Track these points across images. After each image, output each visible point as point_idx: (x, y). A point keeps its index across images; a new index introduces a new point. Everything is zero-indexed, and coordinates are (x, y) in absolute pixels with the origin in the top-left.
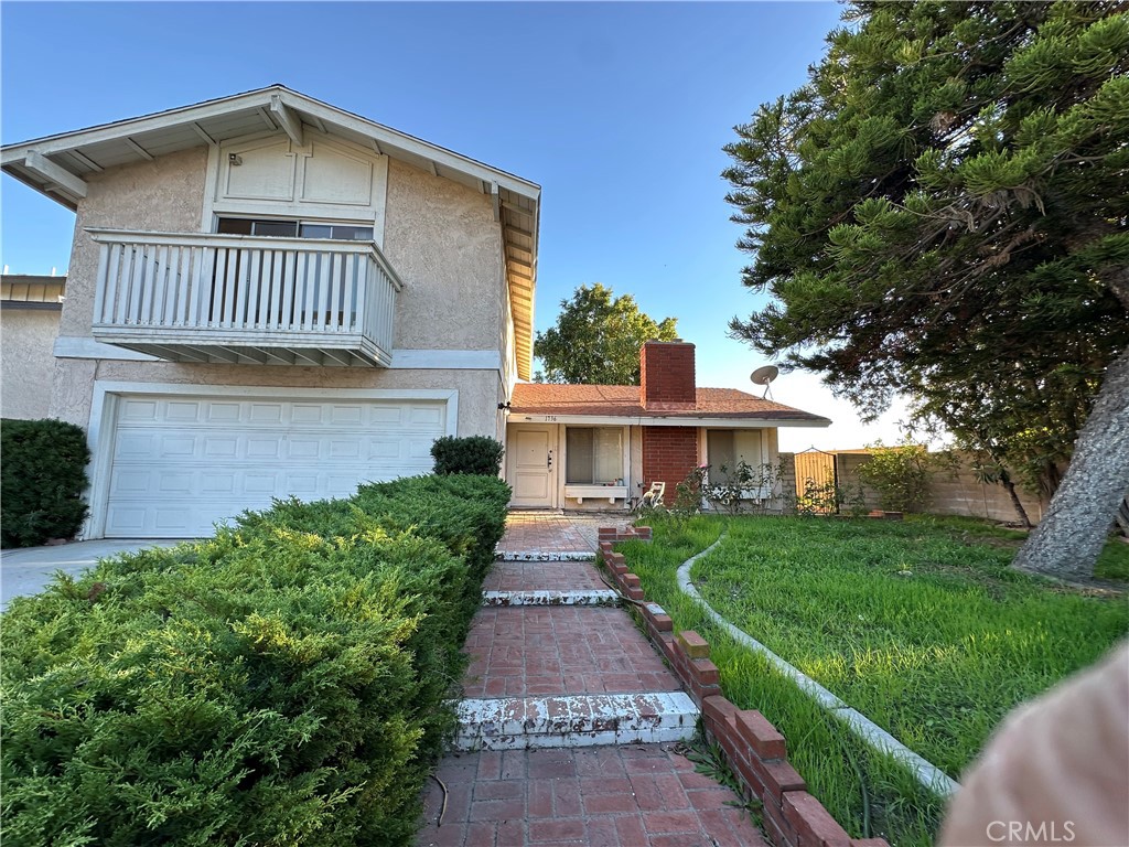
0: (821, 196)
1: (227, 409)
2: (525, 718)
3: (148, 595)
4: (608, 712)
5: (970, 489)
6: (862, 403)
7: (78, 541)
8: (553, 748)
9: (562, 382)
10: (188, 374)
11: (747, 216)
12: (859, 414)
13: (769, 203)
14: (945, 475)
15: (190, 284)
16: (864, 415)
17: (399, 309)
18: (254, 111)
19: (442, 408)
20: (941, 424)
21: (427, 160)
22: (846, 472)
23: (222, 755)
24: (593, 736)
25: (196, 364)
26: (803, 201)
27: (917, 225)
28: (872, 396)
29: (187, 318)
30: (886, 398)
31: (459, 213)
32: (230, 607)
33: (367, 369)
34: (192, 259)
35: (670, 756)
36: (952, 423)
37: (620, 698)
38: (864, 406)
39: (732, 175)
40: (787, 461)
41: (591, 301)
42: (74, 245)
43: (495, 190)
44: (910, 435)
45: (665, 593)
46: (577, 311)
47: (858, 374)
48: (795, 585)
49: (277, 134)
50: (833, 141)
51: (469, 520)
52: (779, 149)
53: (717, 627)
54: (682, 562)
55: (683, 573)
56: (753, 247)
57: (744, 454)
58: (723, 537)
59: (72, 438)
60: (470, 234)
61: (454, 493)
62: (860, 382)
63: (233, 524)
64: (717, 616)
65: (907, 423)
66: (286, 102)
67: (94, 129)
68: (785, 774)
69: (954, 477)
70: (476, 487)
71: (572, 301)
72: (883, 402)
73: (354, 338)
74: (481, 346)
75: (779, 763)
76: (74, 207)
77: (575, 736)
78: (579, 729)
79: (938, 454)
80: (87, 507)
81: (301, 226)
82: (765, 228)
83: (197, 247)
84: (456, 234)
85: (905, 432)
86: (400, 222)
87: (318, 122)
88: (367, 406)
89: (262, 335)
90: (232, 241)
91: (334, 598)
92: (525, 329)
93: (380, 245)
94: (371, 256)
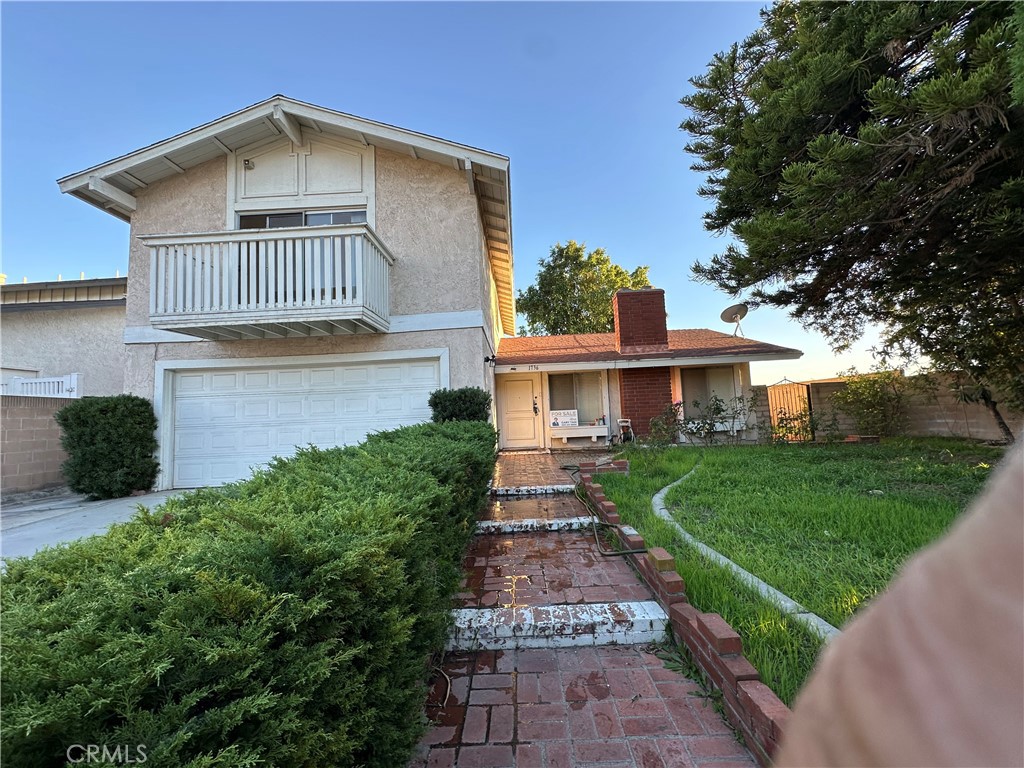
0: (775, 137)
1: (258, 378)
2: (513, 623)
3: (202, 522)
4: (585, 618)
5: (949, 409)
6: (833, 332)
7: (154, 492)
8: (539, 648)
9: (544, 334)
10: (226, 351)
11: (707, 163)
12: (831, 344)
13: (728, 148)
14: (923, 397)
15: (221, 274)
16: (836, 345)
17: (393, 281)
18: (260, 121)
19: (436, 364)
20: (916, 348)
21: (408, 145)
22: (821, 401)
23: (256, 623)
24: (574, 638)
25: (232, 342)
26: (759, 144)
27: (873, 156)
28: (843, 326)
29: (221, 304)
30: (857, 327)
31: (438, 190)
32: (261, 525)
33: (370, 335)
34: (221, 253)
35: (642, 655)
36: (927, 347)
37: (597, 607)
38: (835, 336)
39: (690, 126)
40: (760, 393)
41: (567, 257)
42: (131, 250)
43: (468, 166)
44: (884, 361)
45: (640, 517)
46: (554, 268)
47: (828, 304)
48: (764, 507)
49: (280, 139)
50: (786, 82)
51: (457, 458)
52: (735, 95)
53: (687, 546)
54: (658, 490)
55: (658, 500)
56: (714, 193)
57: (718, 390)
58: (697, 466)
59: (143, 409)
60: (450, 207)
61: (446, 436)
62: (831, 313)
63: (265, 468)
64: (688, 536)
65: (881, 350)
66: (287, 110)
67: (138, 152)
68: (740, 666)
69: (933, 398)
70: (467, 431)
71: (549, 259)
72: (855, 331)
73: (356, 309)
74: (465, 308)
75: (735, 658)
76: (127, 219)
77: (557, 638)
78: (560, 632)
79: (914, 377)
80: (159, 464)
81: (306, 215)
82: (724, 174)
83: (224, 243)
84: (438, 209)
85: (879, 358)
86: (388, 203)
87: (313, 123)
88: (372, 367)
89: (281, 312)
90: (252, 235)
91: (340, 519)
92: (505, 288)
93: (373, 226)
94: (365, 236)
